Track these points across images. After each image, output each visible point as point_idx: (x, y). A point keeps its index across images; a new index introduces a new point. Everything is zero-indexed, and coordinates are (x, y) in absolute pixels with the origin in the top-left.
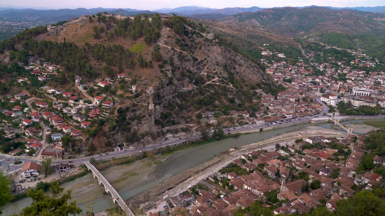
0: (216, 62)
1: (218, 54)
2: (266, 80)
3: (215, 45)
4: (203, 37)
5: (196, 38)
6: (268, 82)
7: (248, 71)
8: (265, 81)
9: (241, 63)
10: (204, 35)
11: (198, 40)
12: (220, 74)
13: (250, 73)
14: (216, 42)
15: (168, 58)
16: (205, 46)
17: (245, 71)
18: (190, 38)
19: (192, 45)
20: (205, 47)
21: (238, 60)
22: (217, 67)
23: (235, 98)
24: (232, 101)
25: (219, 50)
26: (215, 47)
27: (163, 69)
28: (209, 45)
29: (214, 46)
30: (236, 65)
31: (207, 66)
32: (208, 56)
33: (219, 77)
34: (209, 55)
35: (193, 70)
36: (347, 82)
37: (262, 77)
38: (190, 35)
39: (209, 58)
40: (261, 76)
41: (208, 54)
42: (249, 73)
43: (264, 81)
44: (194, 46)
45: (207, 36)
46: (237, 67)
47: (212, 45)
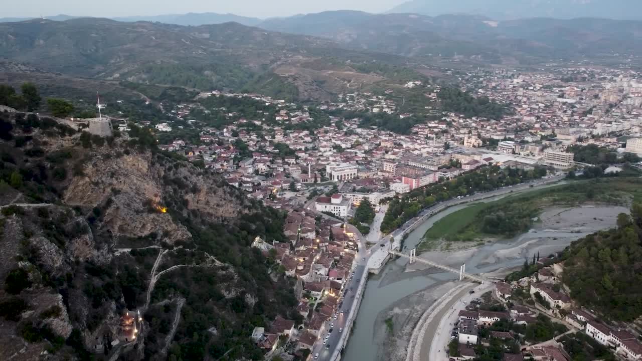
0: (144, 204)
1: (144, 176)
2: (250, 208)
3: (127, 153)
4: (71, 132)
5: (45, 139)
6: (255, 211)
7: (214, 200)
8: (249, 210)
9: (196, 183)
10: (71, 123)
11: (55, 145)
12: (167, 234)
13: (221, 203)
14: (125, 141)
15: (21, 259)
16: (95, 160)
17: (207, 203)
18: (21, 142)
19: (42, 168)
20: (95, 165)
21: (185, 178)
22: (152, 216)
23: (243, 293)
24: (238, 305)
25: (144, 166)
26: (129, 159)
27: (26, 315)
28: (107, 157)
29: (125, 157)
30: (187, 193)
31: (119, 223)
32: (116, 192)
33: (165, 246)
34: (117, 187)
35: (101, 258)
36: (300, 157)
37: (241, 204)
38: (17, 133)
39: (120, 196)
40: (238, 202)
41: (110, 184)
42: (218, 205)
43: (246, 211)
44: (52, 168)
45: (85, 126)
46: (189, 197)
47: (119, 155)
